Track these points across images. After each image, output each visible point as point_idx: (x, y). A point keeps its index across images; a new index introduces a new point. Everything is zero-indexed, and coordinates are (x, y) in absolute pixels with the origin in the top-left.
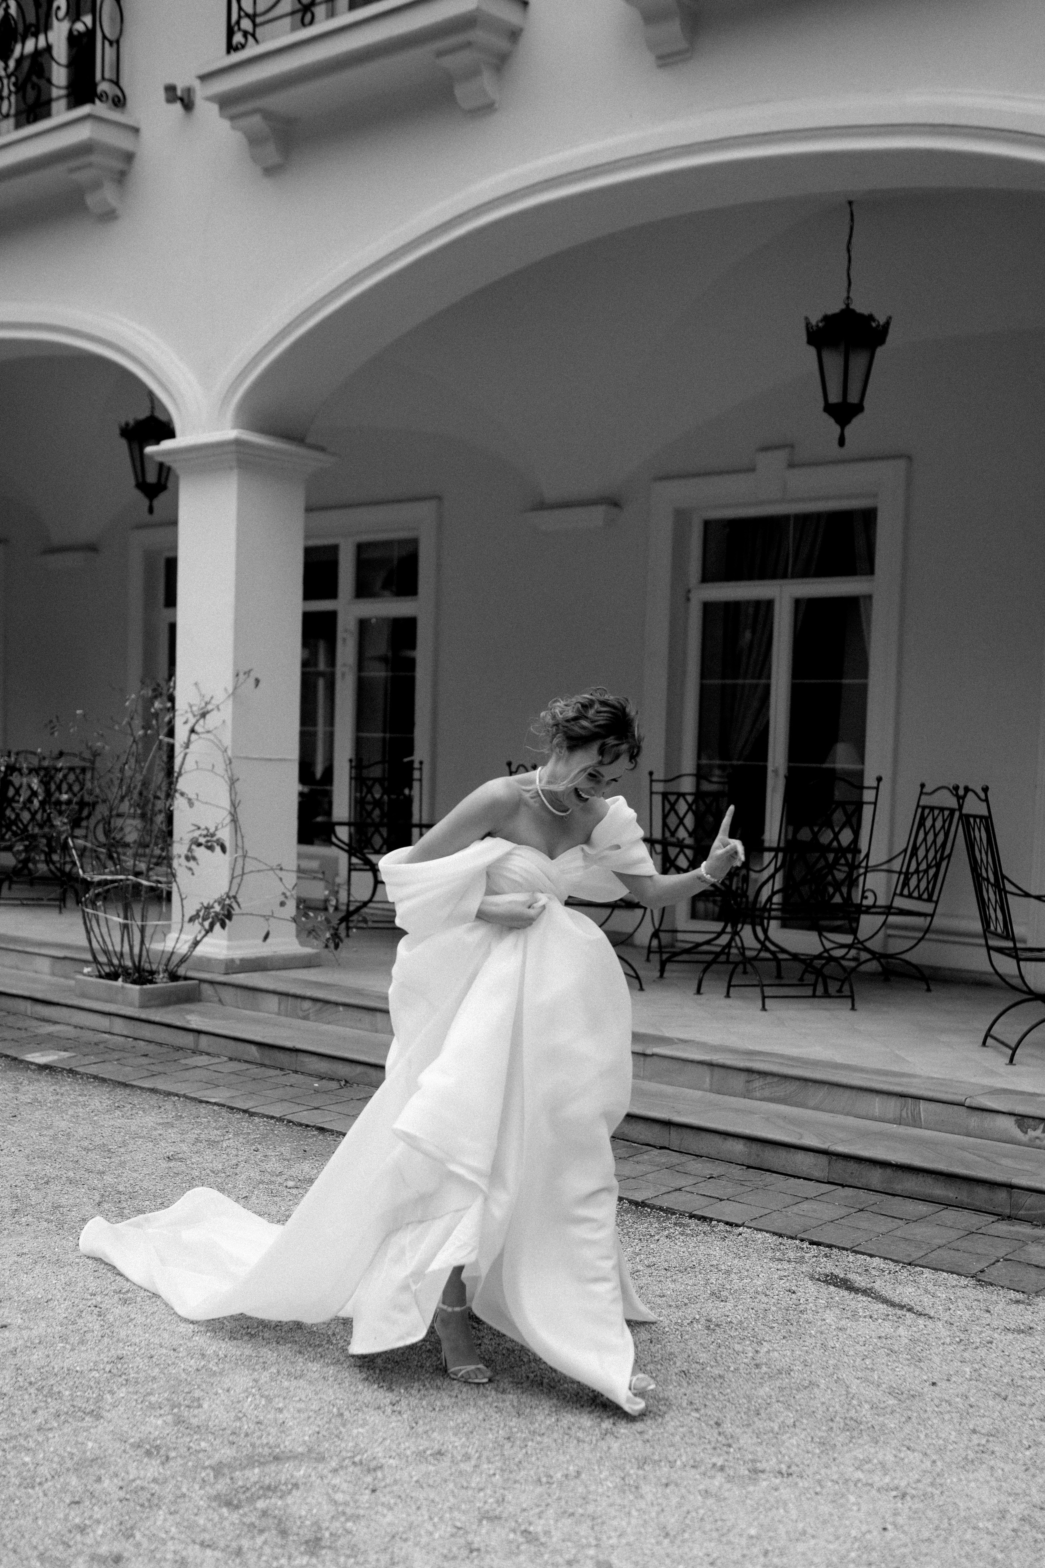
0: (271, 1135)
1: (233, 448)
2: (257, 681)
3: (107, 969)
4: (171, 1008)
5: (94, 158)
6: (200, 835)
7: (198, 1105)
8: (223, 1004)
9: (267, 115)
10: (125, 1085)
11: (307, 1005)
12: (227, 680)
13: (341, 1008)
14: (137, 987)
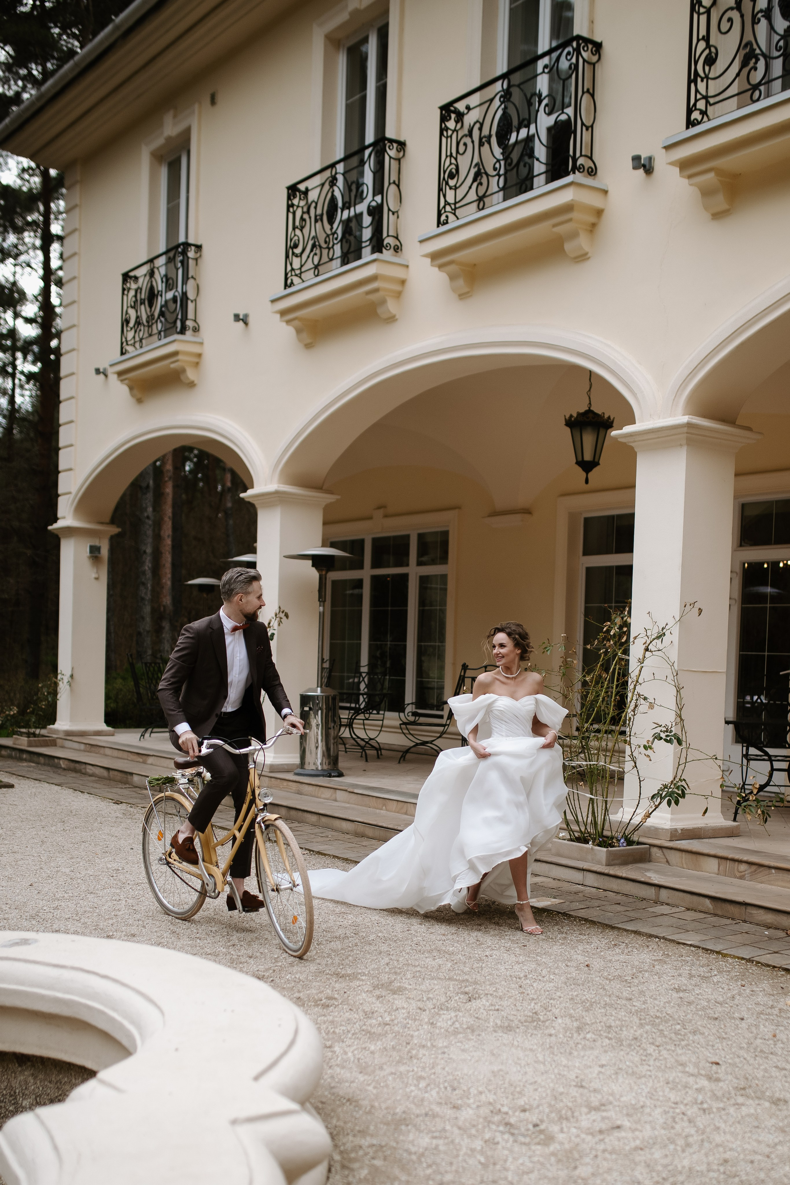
0: (747, 974)
1: (685, 430)
2: (700, 611)
3: (577, 834)
4: (630, 867)
5: (574, 215)
6: (661, 731)
7: (677, 946)
8: (669, 864)
9: (719, 172)
10: (613, 928)
11: (743, 867)
12: (675, 610)
13: (773, 871)
14: (605, 849)
